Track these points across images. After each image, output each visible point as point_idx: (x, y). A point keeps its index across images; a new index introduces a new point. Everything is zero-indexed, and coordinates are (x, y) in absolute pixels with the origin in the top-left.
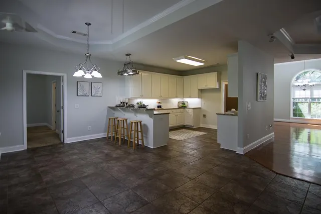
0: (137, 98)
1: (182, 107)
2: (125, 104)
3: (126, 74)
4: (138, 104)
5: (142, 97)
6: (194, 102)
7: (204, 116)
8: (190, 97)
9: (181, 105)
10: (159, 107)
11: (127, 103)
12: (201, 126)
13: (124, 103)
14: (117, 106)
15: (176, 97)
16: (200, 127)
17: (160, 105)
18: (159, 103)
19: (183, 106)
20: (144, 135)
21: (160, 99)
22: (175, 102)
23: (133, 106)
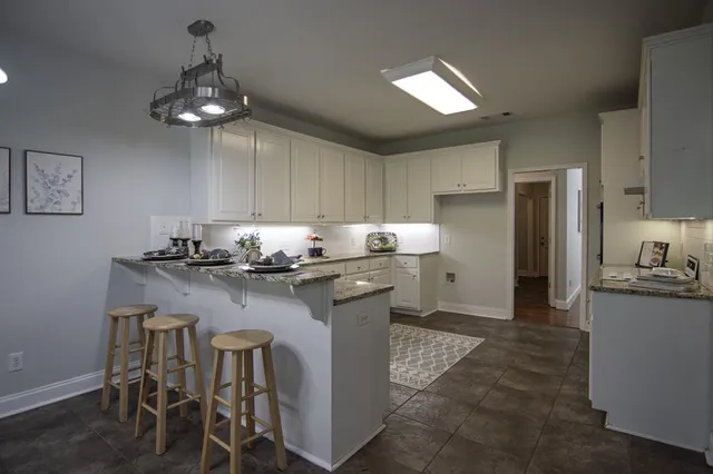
0: (238, 223)
1: (383, 251)
2: (192, 250)
3: (189, 117)
4: (242, 243)
5: (257, 219)
6: (416, 236)
7: (451, 277)
8: (407, 219)
9: (377, 245)
10: (316, 252)
11: (197, 244)
12: (442, 307)
13: (185, 241)
14: (149, 258)
15: (366, 220)
16: (438, 313)
17: (318, 245)
18: (316, 239)
19: (383, 249)
20: (281, 397)
21: (317, 228)
22: (358, 235)
23: (224, 260)
